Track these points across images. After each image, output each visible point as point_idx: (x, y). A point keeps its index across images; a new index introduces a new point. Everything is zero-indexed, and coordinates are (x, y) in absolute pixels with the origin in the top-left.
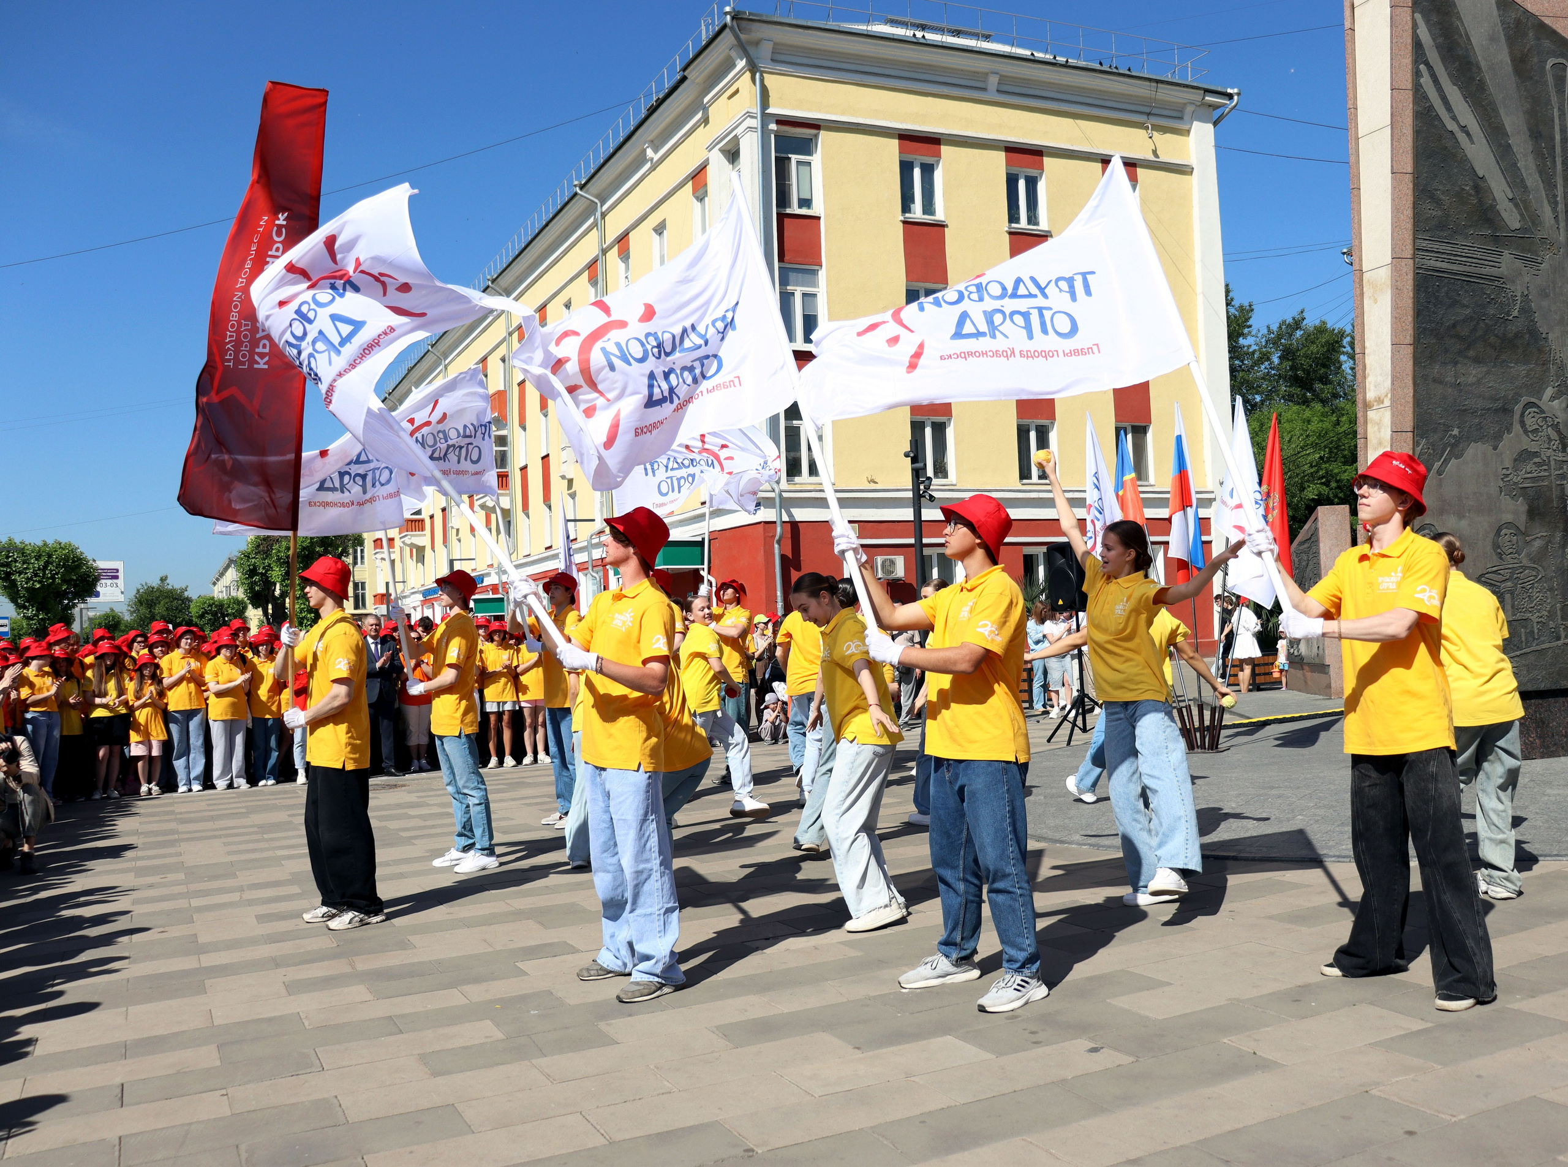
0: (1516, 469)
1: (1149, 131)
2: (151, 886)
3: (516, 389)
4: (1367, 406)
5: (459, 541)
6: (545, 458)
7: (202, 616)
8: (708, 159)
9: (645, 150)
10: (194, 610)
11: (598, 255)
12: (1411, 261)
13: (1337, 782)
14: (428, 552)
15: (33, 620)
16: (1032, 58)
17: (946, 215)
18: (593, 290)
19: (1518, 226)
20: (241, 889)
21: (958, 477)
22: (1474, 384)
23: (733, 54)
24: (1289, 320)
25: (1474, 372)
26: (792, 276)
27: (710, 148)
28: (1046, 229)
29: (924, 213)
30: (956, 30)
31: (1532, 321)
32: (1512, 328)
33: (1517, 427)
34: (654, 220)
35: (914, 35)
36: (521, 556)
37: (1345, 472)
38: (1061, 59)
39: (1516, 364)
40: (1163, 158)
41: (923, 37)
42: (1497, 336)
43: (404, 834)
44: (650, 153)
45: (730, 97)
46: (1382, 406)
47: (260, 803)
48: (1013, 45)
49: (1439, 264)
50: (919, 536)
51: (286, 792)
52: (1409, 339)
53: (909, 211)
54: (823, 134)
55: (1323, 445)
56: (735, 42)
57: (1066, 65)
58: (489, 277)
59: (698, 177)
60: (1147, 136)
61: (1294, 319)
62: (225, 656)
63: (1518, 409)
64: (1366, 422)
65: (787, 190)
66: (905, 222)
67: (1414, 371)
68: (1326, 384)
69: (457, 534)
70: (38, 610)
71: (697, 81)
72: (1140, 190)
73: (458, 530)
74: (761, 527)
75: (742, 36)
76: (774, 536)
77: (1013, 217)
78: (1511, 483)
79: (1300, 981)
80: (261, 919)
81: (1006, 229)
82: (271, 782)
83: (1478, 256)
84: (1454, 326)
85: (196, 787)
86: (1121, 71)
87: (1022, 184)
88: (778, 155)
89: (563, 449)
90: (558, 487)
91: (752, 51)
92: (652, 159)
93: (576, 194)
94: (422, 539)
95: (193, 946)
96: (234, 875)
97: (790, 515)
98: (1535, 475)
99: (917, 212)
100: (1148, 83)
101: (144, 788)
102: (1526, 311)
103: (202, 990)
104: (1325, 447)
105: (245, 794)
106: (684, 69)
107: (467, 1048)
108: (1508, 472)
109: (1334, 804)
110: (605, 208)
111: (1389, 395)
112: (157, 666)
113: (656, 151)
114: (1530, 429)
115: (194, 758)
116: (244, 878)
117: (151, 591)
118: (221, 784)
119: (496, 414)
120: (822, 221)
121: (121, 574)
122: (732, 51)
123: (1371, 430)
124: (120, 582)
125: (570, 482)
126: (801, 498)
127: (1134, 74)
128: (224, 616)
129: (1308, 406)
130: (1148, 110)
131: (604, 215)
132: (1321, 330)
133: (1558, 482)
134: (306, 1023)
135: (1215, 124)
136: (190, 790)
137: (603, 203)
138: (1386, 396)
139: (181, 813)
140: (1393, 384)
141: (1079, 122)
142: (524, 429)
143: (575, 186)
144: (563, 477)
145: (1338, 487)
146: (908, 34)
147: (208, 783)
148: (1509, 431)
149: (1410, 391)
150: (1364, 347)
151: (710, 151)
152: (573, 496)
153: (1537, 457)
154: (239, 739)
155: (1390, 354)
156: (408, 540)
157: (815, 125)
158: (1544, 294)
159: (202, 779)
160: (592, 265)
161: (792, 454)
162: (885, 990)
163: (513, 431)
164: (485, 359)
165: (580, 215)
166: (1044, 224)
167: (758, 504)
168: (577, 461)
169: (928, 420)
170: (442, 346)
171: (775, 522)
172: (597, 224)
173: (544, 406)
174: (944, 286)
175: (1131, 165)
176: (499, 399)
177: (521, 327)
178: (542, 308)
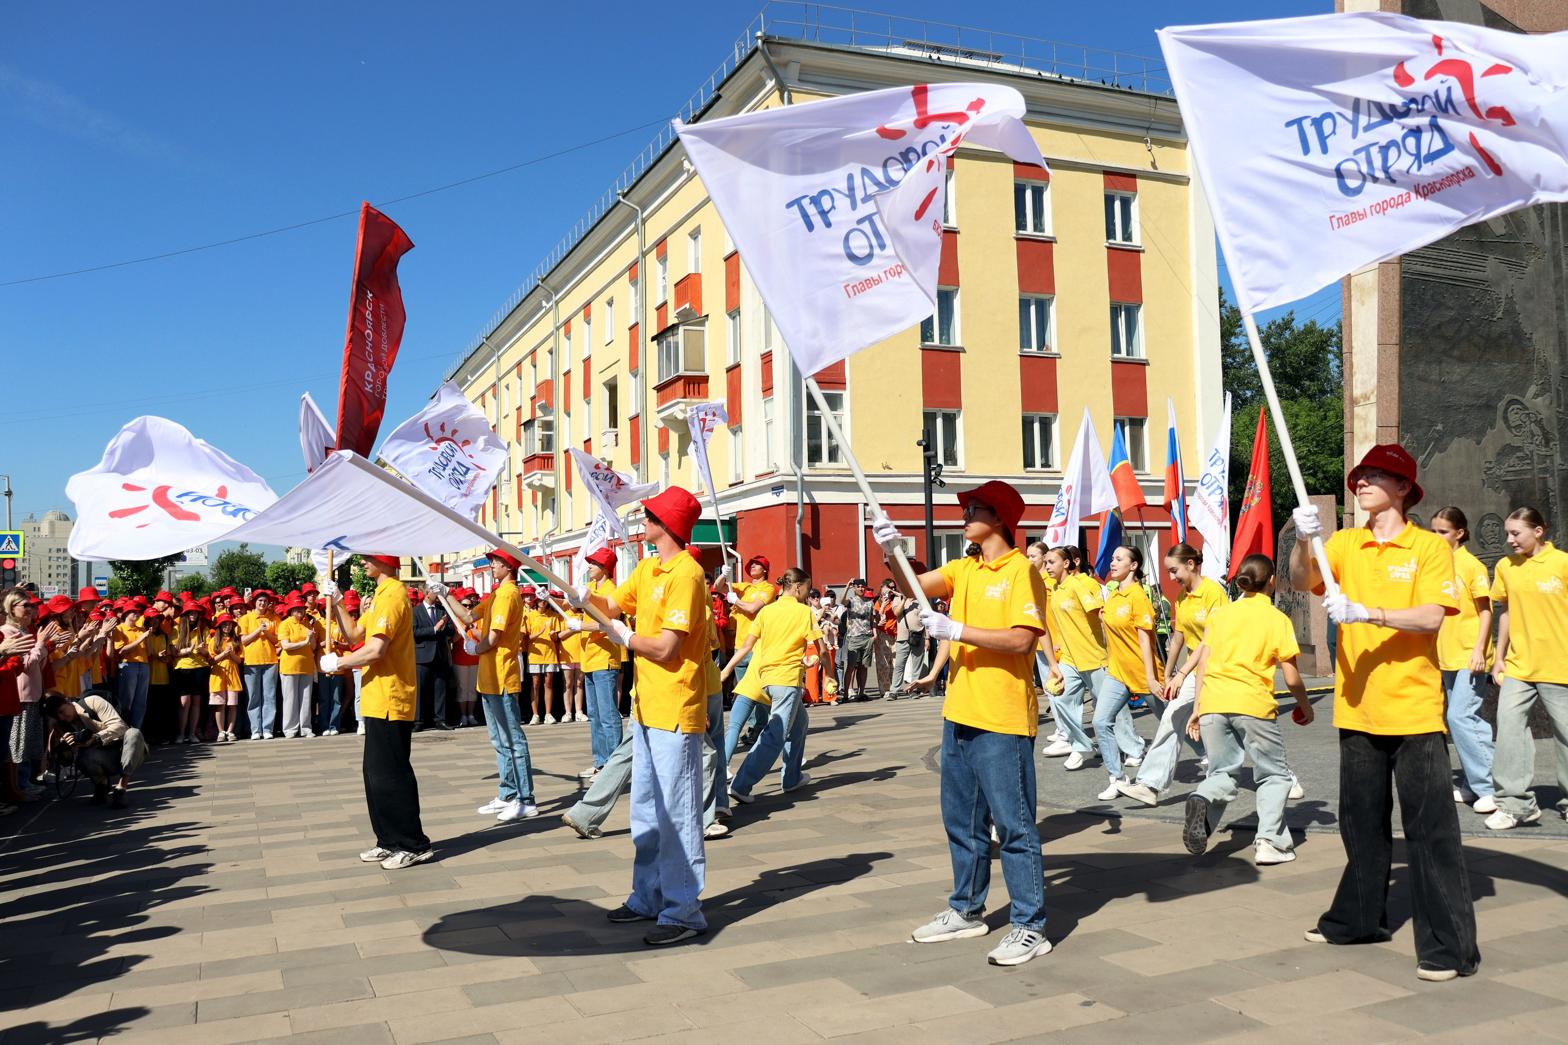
0: (1499, 462)
1: (1149, 145)
2: (226, 824)
3: (562, 379)
4: (1354, 402)
5: (508, 516)
6: (587, 441)
7: (275, 580)
9: (682, 162)
10: (268, 574)
11: (638, 258)
12: (1397, 267)
13: (1321, 757)
15: (127, 580)
16: (1039, 77)
17: (959, 223)
18: (633, 289)
19: (1503, 231)
20: (305, 829)
21: (966, 465)
22: (1458, 382)
23: (764, 74)
24: (1279, 321)
25: (1458, 371)
28: (1051, 235)
30: (969, 52)
31: (1517, 322)
32: (1496, 329)
33: (1500, 423)
34: (689, 226)
35: (930, 57)
36: (564, 531)
37: (1331, 463)
38: (1066, 78)
39: (1500, 363)
40: (1162, 169)
41: (939, 58)
42: (1481, 336)
43: (453, 783)
44: (686, 163)
46: (1368, 402)
47: (322, 751)
48: (1021, 66)
49: (1425, 269)
50: (930, 519)
51: (347, 742)
52: (1395, 339)
55: (1310, 438)
56: (766, 64)
57: (1071, 84)
58: (538, 277)
60: (1146, 149)
61: (1283, 319)
62: (296, 617)
63: (1501, 405)
64: (1352, 418)
67: (1400, 369)
68: (1314, 381)
69: (506, 510)
70: (132, 572)
71: (730, 99)
72: (1139, 199)
73: (507, 506)
74: (784, 508)
75: (772, 59)
76: (795, 517)
77: (1021, 224)
78: (1494, 476)
79: (1284, 945)
80: (323, 856)
81: (1014, 235)
82: (334, 732)
83: (1464, 261)
84: (1439, 327)
85: (267, 735)
86: (1122, 89)
87: (1029, 194)
89: (604, 434)
91: (780, 71)
92: (688, 171)
93: (619, 202)
95: (262, 880)
96: (299, 816)
97: (811, 497)
98: (1517, 468)
100: (1147, 100)
101: (221, 735)
102: (1510, 312)
103: (268, 919)
104: (1313, 440)
105: (310, 742)
106: (719, 89)
107: (506, 981)
108: (1491, 466)
109: (1319, 777)
110: (645, 214)
111: (1375, 392)
112: (235, 624)
113: (692, 163)
114: (1513, 425)
115: (267, 709)
116: (308, 819)
117: (231, 556)
118: (289, 733)
119: (544, 401)
122: (763, 72)
123: (1358, 425)
126: (821, 482)
127: (1134, 91)
128: (295, 580)
129: (1296, 402)
130: (1147, 125)
131: (644, 221)
132: (1310, 330)
133: (1541, 476)
134: (361, 954)
136: (262, 737)
137: (643, 210)
138: (1372, 393)
139: (254, 758)
140: (1379, 381)
141: (1083, 136)
142: (569, 415)
143: (619, 194)
145: (1325, 478)
146: (924, 56)
147: (277, 730)
148: (1492, 426)
149: (1395, 389)
150: (1351, 347)
153: (1520, 451)
154: (307, 693)
155: (1376, 354)
158: (1528, 296)
159: (272, 728)
160: (632, 267)
161: (814, 442)
162: (892, 940)
163: (559, 417)
164: (533, 352)
165: (623, 221)
166: (1049, 232)
167: (782, 487)
168: (617, 445)
169: (940, 411)
170: (496, 339)
171: (796, 504)
172: (637, 230)
173: (587, 394)
174: (955, 288)
175: (1132, 175)
176: (546, 388)
177: (567, 322)
178: (587, 305)
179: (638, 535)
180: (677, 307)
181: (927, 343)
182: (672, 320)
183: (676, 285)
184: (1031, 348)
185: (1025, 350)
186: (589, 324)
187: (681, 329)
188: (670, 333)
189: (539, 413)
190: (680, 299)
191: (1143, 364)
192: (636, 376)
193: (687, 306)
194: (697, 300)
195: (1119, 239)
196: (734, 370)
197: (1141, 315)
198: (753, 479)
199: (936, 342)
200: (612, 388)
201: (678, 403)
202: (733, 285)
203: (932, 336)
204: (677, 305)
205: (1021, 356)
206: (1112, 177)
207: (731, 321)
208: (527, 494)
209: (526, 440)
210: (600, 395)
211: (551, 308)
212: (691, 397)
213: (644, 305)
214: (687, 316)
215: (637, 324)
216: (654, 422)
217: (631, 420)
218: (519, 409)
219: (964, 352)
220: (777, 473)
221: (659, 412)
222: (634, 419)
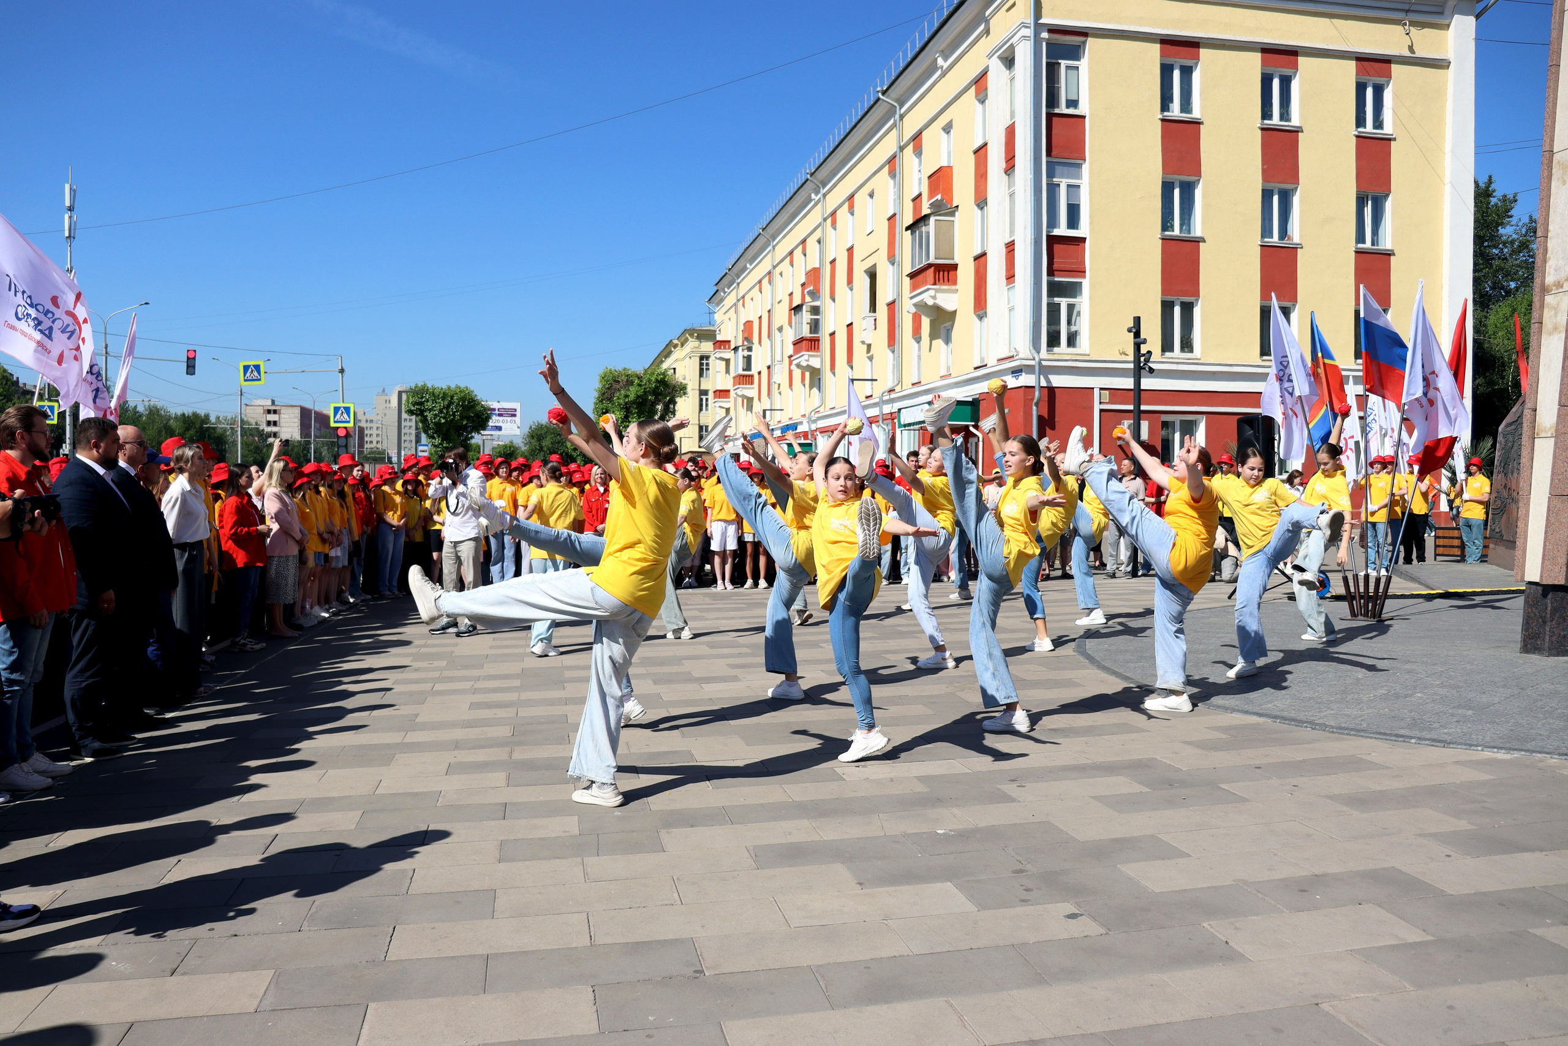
1: (1407, 27)
3: (828, 266)
4: (1545, 290)
5: (780, 393)
6: (850, 325)
8: (988, 66)
9: (936, 59)
11: (896, 152)
14: (756, 401)
17: (1202, 113)
18: (892, 182)
21: (1202, 353)
26: (1059, 169)
27: (990, 56)
28: (1298, 125)
29: (1181, 112)
34: (942, 121)
36: (827, 409)
40: (1420, 53)
44: (940, 61)
45: (1008, 10)
46: (1560, 290)
53: (1168, 110)
54: (1090, 41)
58: (808, 171)
59: (980, 81)
60: (1404, 32)
64: (1542, 307)
65: (1056, 92)
66: (1163, 120)
69: (779, 388)
72: (1393, 85)
73: (779, 385)
74: (1022, 390)
76: (1033, 399)
77: (1266, 114)
81: (1259, 125)
87: (1276, 83)
88: (1049, 61)
89: (864, 318)
90: (859, 350)
92: (942, 67)
93: (879, 99)
94: (751, 392)
97: (1048, 381)
99: (1175, 111)
110: (903, 110)
113: (945, 60)
117: (539, 427)
119: (812, 288)
120: (1087, 119)
121: (518, 413)
123: (1547, 315)
124: (517, 419)
125: (869, 346)
126: (1058, 366)
130: (1406, 7)
131: (902, 117)
135: (1477, 17)
137: (901, 106)
138: (1566, 280)
141: (1335, 21)
142: (834, 300)
143: (878, 92)
144: (863, 342)
151: (990, 58)
152: (871, 358)
156: (739, 392)
157: (1084, 33)
160: (891, 161)
161: (1053, 328)
163: (825, 302)
164: (804, 241)
165: (881, 119)
166: (1295, 121)
167: (1021, 371)
168: (875, 329)
169: (1178, 299)
170: (771, 230)
171: (1034, 387)
172: (896, 126)
173: (850, 281)
174: (1198, 178)
175: (1386, 61)
176: (814, 275)
177: (833, 214)
178: (851, 198)
179: (891, 413)
180: (929, 199)
181: (1167, 233)
182: (926, 211)
183: (930, 177)
184: (1272, 237)
185: (1266, 240)
186: (853, 215)
187: (932, 219)
188: (922, 224)
189: (808, 299)
190: (932, 192)
191: (1389, 254)
192: (893, 264)
193: (939, 197)
194: (948, 191)
195: (1369, 127)
196: (981, 258)
197: (1389, 205)
198: (995, 362)
199: (1177, 232)
200: (872, 275)
201: (928, 290)
202: (982, 177)
203: (1172, 226)
204: (931, 196)
205: (1261, 246)
206: (1366, 63)
207: (979, 211)
208: (797, 374)
209: (796, 323)
210: (862, 282)
211: (819, 200)
212: (941, 284)
213: (900, 197)
214: (939, 206)
215: (894, 215)
216: (907, 308)
217: (889, 305)
218: (791, 294)
219: (1204, 241)
220: (1017, 357)
221: (911, 298)
222: (891, 305)
